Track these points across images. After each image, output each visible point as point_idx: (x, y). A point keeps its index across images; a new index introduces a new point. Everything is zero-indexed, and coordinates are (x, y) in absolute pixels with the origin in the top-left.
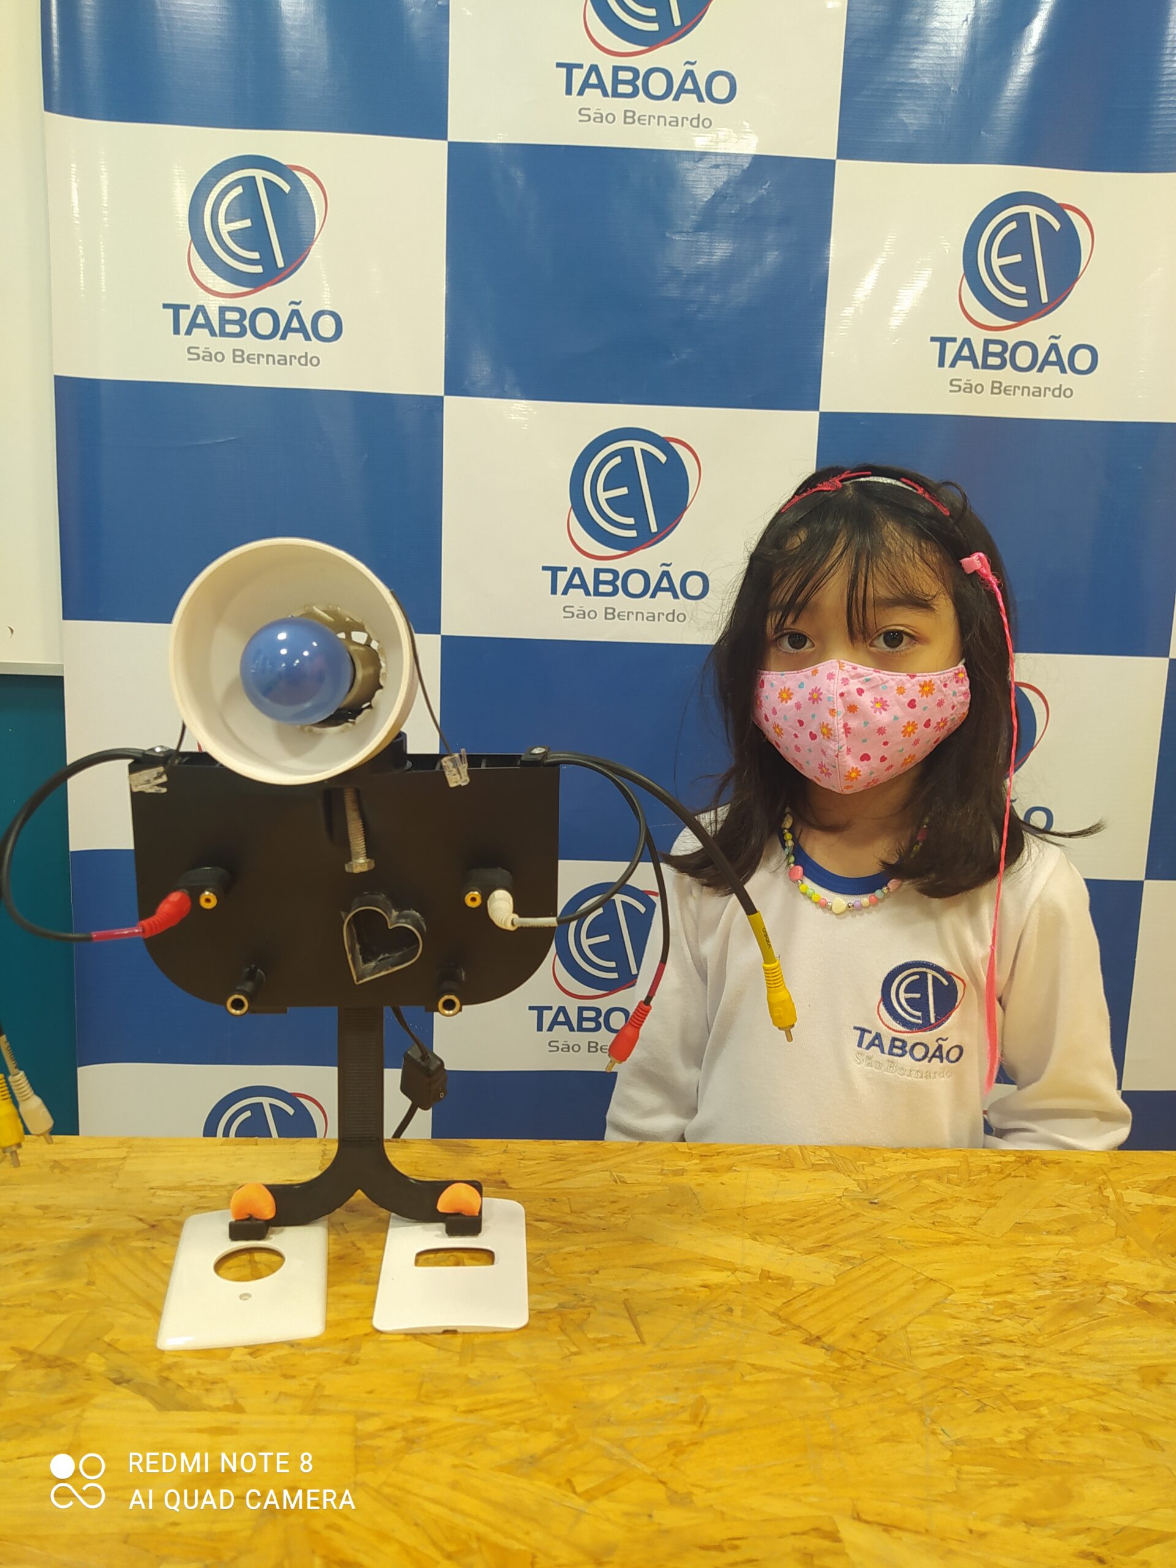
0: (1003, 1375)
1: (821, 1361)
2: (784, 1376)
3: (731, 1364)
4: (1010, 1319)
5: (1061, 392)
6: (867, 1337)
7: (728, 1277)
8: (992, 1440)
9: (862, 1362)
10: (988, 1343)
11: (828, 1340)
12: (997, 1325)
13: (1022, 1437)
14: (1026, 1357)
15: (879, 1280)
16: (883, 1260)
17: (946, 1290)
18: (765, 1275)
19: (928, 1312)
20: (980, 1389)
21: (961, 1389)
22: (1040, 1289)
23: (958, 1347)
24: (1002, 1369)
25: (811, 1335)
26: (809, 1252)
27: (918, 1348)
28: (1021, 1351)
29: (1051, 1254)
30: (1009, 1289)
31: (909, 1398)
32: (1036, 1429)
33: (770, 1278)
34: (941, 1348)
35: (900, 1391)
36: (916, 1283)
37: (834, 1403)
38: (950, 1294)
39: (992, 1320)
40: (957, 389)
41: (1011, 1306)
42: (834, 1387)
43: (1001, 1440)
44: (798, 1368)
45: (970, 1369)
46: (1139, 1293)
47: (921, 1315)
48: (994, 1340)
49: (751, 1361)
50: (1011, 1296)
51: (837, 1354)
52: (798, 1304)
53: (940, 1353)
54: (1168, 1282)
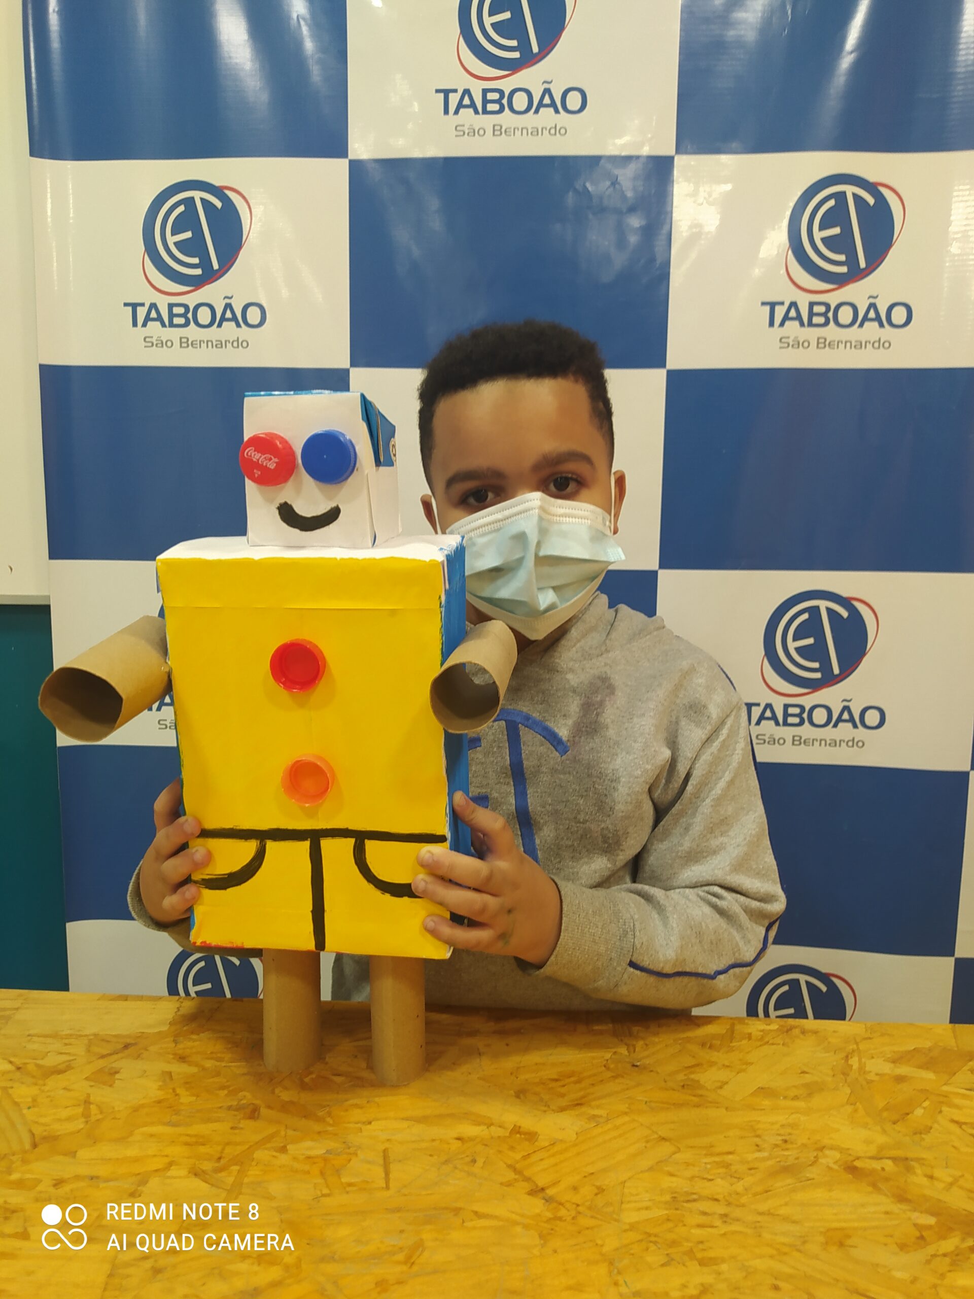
0: (699, 1231)
1: (537, 1211)
2: (500, 1223)
3: (457, 1211)
4: (722, 1178)
5: (880, 344)
6: (587, 1191)
7: (483, 1131)
8: (666, 1294)
9: (573, 1213)
10: (695, 1200)
11: (550, 1192)
12: (708, 1184)
13: (696, 1292)
14: (726, 1215)
15: (615, 1138)
16: (628, 1118)
18: (516, 1130)
19: (651, 1169)
20: (674, 1244)
21: (654, 1243)
22: (759, 1151)
23: (666, 1203)
24: (699, 1226)
25: (537, 1186)
26: (562, 1109)
27: (629, 1202)
28: (721, 1209)
29: (781, 1118)
30: (731, 1150)
31: (605, 1249)
32: (711, 1285)
33: (519, 1132)
34: (650, 1204)
35: (599, 1243)
36: (647, 1142)
37: (536, 1251)
38: (674, 1153)
39: (704, 1179)
40: (786, 345)
41: (727, 1166)
42: (541, 1237)
44: (514, 1216)
45: (670, 1225)
46: (851, 1158)
47: (642, 1172)
48: (701, 1198)
49: (476, 1208)
50: (730, 1157)
51: (554, 1205)
52: (535, 1158)
53: (647, 1208)
54: (881, 1148)
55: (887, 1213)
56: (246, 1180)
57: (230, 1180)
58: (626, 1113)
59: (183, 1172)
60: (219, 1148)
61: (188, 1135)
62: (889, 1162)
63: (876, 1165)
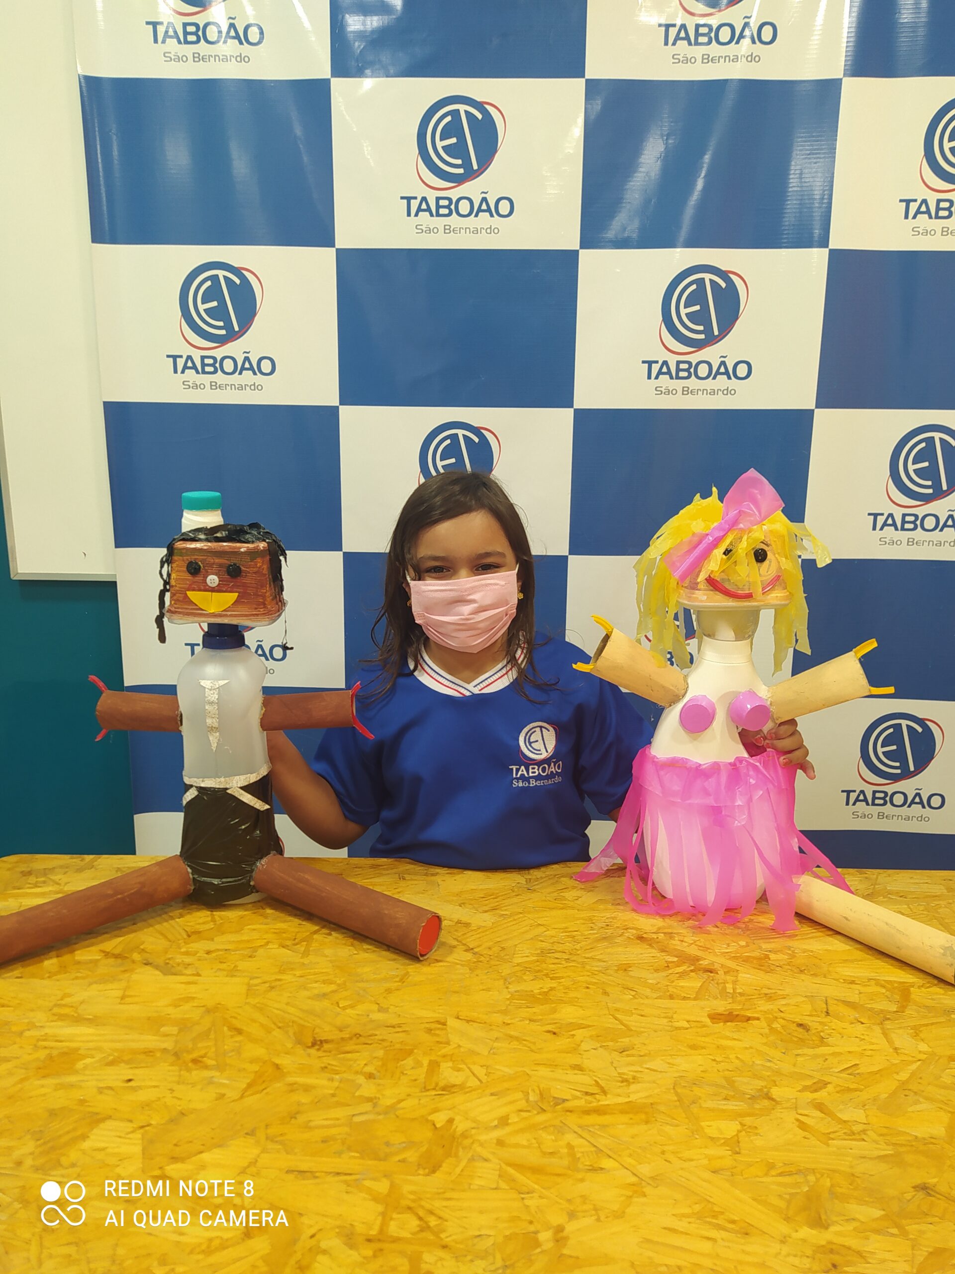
0: (553, 966)
1: (469, 958)
2: (449, 964)
4: (569, 943)
5: (728, 392)
6: (496, 949)
8: (532, 991)
9: (488, 959)
10: (553, 953)
11: (476, 950)
12: (561, 945)
13: (546, 990)
14: (568, 959)
15: (513, 925)
16: (521, 915)
17: (545, 929)
18: (459, 922)
19: (532, 939)
20: (539, 971)
21: (529, 971)
22: (592, 930)
23: (538, 954)
24: (553, 964)
25: (469, 948)
26: (486, 912)
27: (518, 954)
28: (566, 956)
30: (577, 929)
31: (503, 974)
32: (555, 987)
33: (460, 923)
34: (529, 954)
35: (500, 971)
36: (532, 926)
37: (467, 976)
38: (546, 932)
39: (559, 943)
40: (660, 393)
41: (573, 937)
42: (470, 969)
43: (536, 991)
44: (456, 962)
45: (538, 963)
46: (642, 933)
47: (527, 940)
48: (556, 952)
49: (436, 958)
50: (576, 933)
51: (478, 956)
52: (468, 935)
53: (527, 956)
54: (659, 928)
55: (653, 957)
56: (311, 949)
57: (303, 949)
58: (521, 913)
59: (277, 946)
60: (294, 934)
61: (275, 929)
62: (662, 935)
63: (655, 936)
